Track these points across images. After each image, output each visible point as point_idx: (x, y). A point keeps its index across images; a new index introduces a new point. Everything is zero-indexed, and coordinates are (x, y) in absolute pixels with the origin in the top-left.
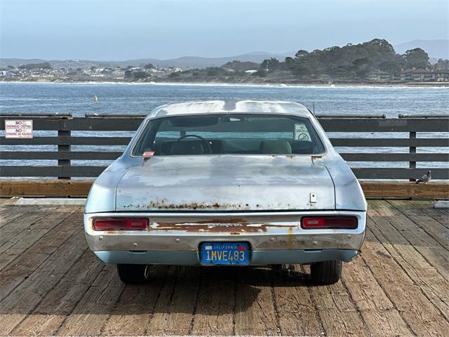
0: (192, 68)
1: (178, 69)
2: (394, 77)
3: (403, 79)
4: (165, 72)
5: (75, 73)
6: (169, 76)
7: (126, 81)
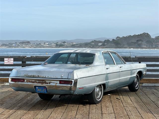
1: (74, 43)
2: (151, 46)
3: (154, 47)
4: (70, 44)
5: (38, 45)
6: (71, 46)
7: (56, 47)
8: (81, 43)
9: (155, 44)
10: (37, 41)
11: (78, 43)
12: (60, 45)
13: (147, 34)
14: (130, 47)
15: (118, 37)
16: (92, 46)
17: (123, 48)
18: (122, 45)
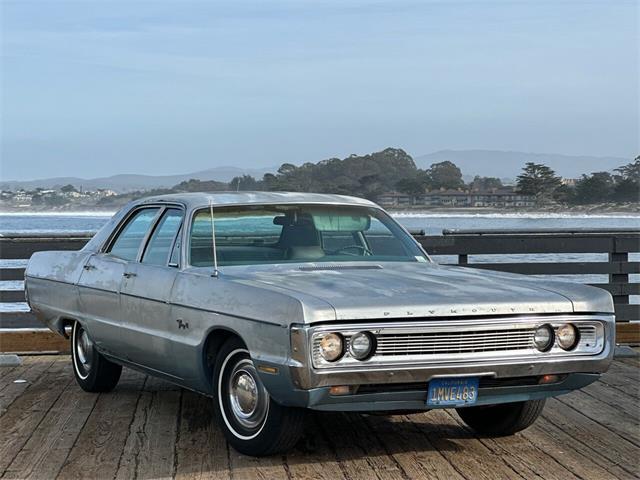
0: (131, 191)
1: (110, 193)
2: (415, 202)
3: (427, 203)
4: (92, 195)
6: (99, 203)
7: (33, 210)
9: (431, 193)
12: (52, 198)
13: (399, 154)
15: (285, 166)
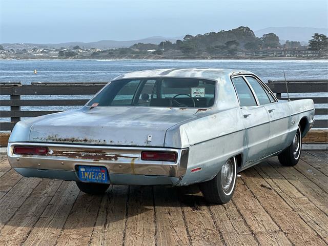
0: (108, 48)
1: (97, 50)
2: (254, 54)
3: (261, 55)
4: (88, 51)
5: (21, 53)
6: (92, 55)
7: (60, 59)
8: (112, 50)
9: (263, 50)
10: (17, 44)
11: (105, 50)
12: (69, 53)
13: (246, 29)
14: (213, 56)
15: (187, 36)
16: (134, 55)
17: (199, 58)
18: (197, 53)
